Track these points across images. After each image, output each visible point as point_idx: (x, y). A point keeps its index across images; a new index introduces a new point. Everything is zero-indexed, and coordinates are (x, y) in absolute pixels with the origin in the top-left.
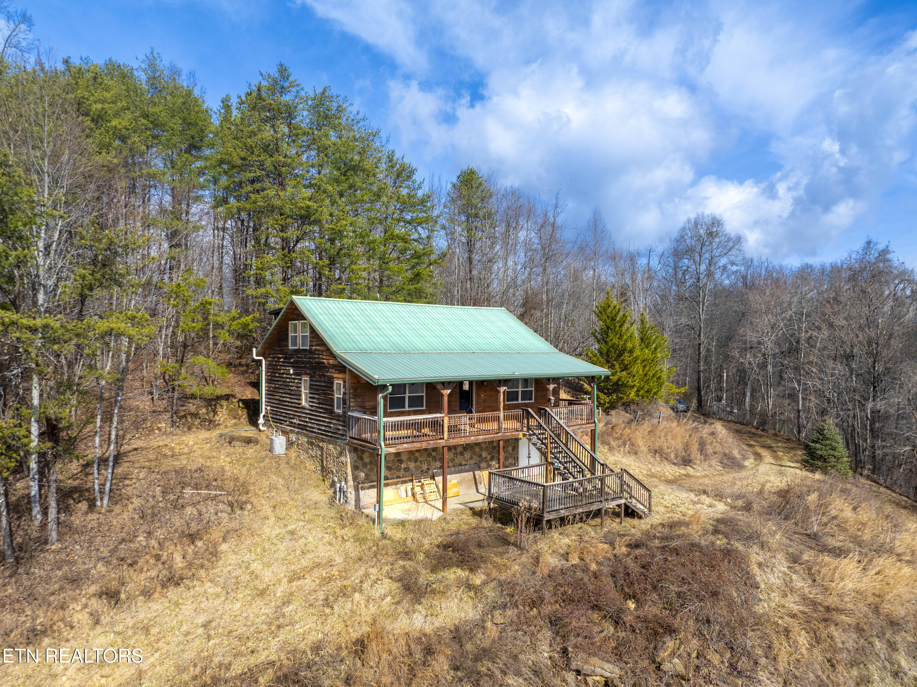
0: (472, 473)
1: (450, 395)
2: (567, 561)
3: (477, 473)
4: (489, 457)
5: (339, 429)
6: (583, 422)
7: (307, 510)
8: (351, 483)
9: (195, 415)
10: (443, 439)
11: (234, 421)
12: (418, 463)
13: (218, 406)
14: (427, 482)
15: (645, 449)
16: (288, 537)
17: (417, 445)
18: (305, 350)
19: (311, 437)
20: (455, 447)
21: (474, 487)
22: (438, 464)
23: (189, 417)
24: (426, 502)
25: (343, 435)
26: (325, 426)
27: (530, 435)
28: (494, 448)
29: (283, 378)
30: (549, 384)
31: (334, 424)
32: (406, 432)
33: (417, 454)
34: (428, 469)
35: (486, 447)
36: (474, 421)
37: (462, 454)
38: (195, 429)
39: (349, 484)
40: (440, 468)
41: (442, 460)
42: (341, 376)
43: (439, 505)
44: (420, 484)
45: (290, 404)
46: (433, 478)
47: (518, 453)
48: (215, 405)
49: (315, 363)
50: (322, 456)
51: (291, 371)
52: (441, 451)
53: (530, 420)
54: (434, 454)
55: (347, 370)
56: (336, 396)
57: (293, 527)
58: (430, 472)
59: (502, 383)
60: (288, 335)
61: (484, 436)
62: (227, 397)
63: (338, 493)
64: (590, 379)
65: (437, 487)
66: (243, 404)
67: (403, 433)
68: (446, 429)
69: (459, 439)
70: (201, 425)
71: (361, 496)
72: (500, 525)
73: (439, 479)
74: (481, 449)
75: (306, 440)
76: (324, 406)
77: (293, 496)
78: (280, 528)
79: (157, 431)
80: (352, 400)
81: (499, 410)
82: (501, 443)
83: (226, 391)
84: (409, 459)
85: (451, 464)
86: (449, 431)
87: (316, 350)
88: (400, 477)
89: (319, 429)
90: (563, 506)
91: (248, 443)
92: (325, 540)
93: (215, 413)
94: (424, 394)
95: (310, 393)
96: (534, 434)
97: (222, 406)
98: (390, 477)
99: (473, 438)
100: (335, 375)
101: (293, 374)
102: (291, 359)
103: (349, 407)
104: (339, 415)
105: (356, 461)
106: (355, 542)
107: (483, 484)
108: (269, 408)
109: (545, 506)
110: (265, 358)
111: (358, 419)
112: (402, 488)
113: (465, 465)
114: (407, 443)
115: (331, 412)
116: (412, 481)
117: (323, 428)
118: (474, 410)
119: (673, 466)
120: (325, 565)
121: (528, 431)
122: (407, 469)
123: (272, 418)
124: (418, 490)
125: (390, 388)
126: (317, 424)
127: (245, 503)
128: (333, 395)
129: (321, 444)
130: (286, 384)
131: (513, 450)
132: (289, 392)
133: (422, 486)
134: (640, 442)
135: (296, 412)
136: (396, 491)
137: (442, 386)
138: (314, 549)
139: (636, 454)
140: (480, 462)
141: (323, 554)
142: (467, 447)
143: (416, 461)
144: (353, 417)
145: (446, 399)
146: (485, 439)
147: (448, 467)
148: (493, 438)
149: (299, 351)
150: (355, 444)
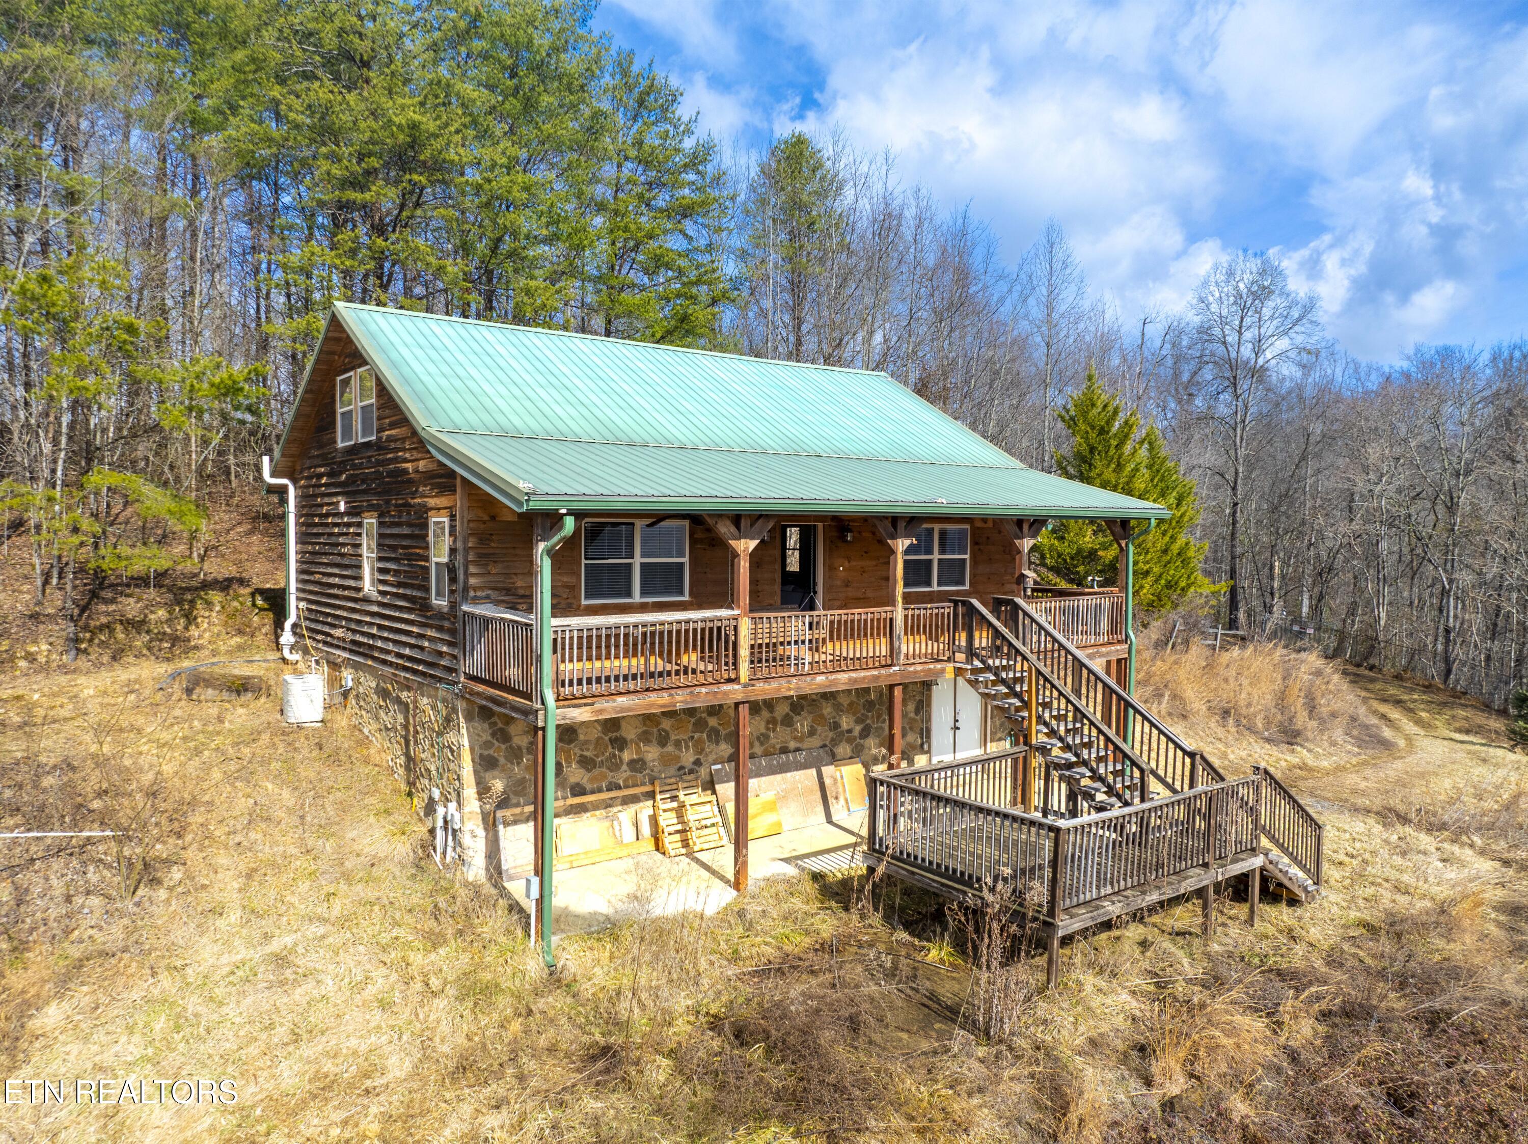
0: (813, 772)
1: (755, 557)
2: (1148, 1082)
3: (828, 770)
4: (858, 729)
5: (440, 654)
6: (1101, 640)
7: (343, 886)
8: (472, 804)
9: (137, 625)
10: (736, 680)
11: (238, 640)
12: (670, 748)
13: (199, 604)
14: (694, 799)
15: (1198, 706)
16: (266, 974)
17: (658, 701)
18: (367, 445)
19: (383, 677)
20: (769, 704)
21: (820, 809)
22: (725, 749)
23: (119, 627)
24: (690, 855)
25: (450, 670)
26: (412, 646)
27: (975, 671)
28: (870, 705)
29: (326, 525)
30: (1021, 538)
31: (431, 639)
32: (625, 663)
33: (666, 724)
34: (698, 763)
35: (851, 704)
36: (823, 633)
37: (787, 721)
38: (131, 659)
39: (467, 809)
40: (730, 760)
41: (734, 738)
42: (443, 501)
43: (725, 860)
44: (675, 805)
45: (340, 592)
46: (710, 785)
47: (929, 719)
48: (192, 602)
49: (391, 474)
50: (406, 727)
51: (342, 507)
52: (732, 712)
53: (977, 635)
54: (713, 722)
55: (458, 481)
56: (435, 559)
57: (288, 940)
58: (703, 772)
59: (901, 525)
60: (333, 413)
61: (853, 675)
62: (225, 585)
63: (440, 833)
64: (1118, 529)
65: (721, 811)
66: (265, 599)
67: (619, 665)
68: (744, 652)
69: (783, 681)
70: (149, 649)
71: (503, 843)
72: (903, 935)
73: (726, 790)
74: (838, 708)
75: (374, 685)
76: (408, 592)
77: (310, 843)
78: (249, 944)
79: (22, 664)
80: (472, 569)
81: (892, 602)
82: (898, 692)
83: (230, 570)
84: (645, 737)
85: (758, 750)
86: (755, 660)
87: (390, 439)
88: (618, 787)
89: (399, 655)
90: (1109, 890)
91: (238, 693)
92: (371, 990)
93: (190, 619)
94: (686, 560)
95: (380, 559)
96: (988, 669)
97: (209, 604)
98: (589, 787)
99: (820, 679)
100: (432, 502)
101: (347, 513)
102: (341, 473)
103: (466, 589)
104: (441, 616)
105: (487, 745)
106: (460, 999)
107: (842, 800)
108: (302, 605)
109: (1059, 893)
110: (295, 481)
111: (486, 622)
112: (626, 815)
113: (797, 750)
114: (629, 692)
115: (423, 606)
116: (651, 795)
117: (407, 651)
118: (819, 603)
119: (1267, 746)
120: (351, 1086)
121: (969, 661)
122: (637, 765)
123: (308, 629)
124: (667, 820)
125: (570, 523)
126: (395, 642)
127: (168, 862)
128: (427, 559)
129: (404, 695)
130: (333, 540)
131: (917, 711)
132: (338, 560)
133: (680, 812)
134: (1188, 692)
135: (353, 610)
136: (607, 824)
137: (733, 529)
138: (332, 1023)
139: (1184, 717)
140: (835, 742)
141: (353, 1042)
142: (799, 704)
143: (663, 741)
144: (473, 616)
145: (744, 565)
146: (855, 681)
147: (752, 756)
148: (877, 678)
149: (353, 450)
150: (479, 694)
